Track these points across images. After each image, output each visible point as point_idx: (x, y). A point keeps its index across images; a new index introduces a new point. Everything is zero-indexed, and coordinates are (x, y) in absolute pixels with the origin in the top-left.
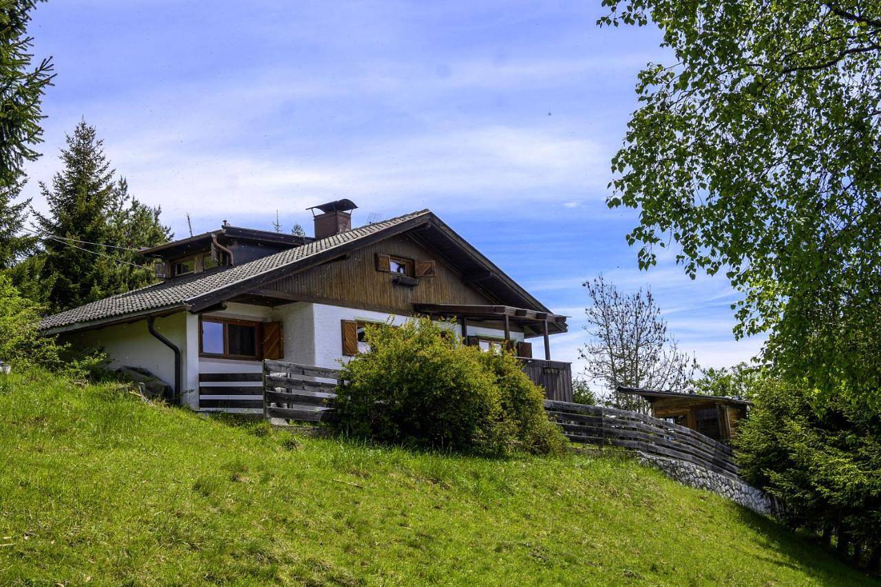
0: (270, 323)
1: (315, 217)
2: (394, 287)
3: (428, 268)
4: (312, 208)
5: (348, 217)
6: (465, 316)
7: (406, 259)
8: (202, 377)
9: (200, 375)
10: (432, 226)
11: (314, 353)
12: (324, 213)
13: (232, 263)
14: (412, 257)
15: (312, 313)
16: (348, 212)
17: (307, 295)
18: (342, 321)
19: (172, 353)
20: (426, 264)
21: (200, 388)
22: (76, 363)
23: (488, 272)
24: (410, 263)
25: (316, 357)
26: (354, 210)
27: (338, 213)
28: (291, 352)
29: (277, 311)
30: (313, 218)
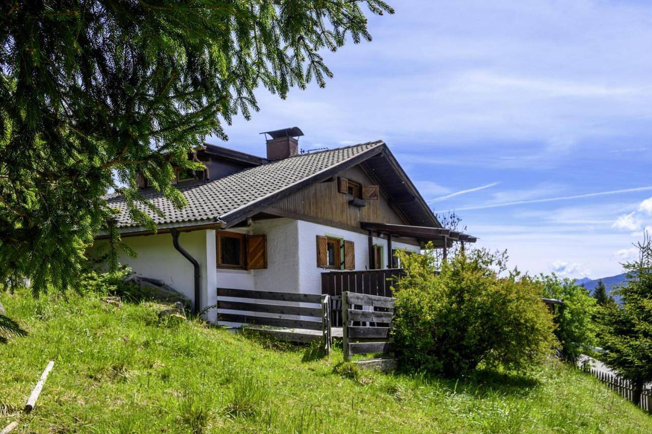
0: (251, 236)
1: (267, 141)
2: (349, 207)
3: (372, 192)
4: (265, 133)
5: (296, 142)
6: (391, 233)
7: (354, 182)
8: (220, 292)
9: (218, 289)
10: (384, 156)
11: (298, 265)
12: (272, 138)
13: (208, 177)
14: (360, 181)
15: (296, 229)
16: (296, 138)
17: (294, 213)
18: (317, 237)
19: (192, 266)
20: (371, 189)
21: (219, 302)
22: (94, 275)
23: (414, 198)
24: (356, 186)
25: (300, 269)
26: (300, 137)
27: (290, 139)
28: (274, 263)
29: (259, 225)
30: (266, 142)
